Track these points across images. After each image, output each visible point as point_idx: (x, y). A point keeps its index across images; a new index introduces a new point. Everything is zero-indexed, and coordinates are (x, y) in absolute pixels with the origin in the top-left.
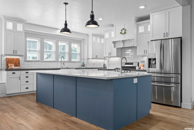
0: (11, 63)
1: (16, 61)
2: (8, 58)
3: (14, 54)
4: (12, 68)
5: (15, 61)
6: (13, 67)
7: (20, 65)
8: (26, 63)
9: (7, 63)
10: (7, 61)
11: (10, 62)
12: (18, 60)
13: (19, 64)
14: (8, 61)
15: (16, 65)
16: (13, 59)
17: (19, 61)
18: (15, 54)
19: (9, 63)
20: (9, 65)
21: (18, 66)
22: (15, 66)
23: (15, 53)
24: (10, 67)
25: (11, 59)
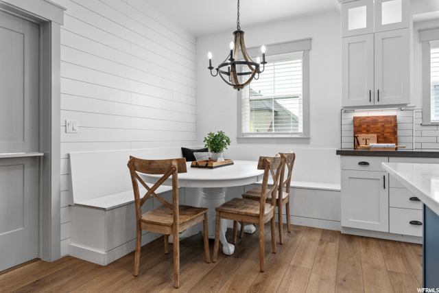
0: (368, 132)
1: (383, 126)
2: (358, 118)
3: (372, 104)
4: (369, 148)
5: (379, 125)
6: (373, 144)
7: (396, 139)
8: (427, 132)
9: (355, 132)
10: (354, 127)
11: (365, 129)
12: (391, 122)
13: (395, 133)
14: (360, 127)
15: (385, 138)
16: (375, 120)
17: (396, 126)
18: (377, 103)
19: (360, 132)
20: (361, 137)
21: (392, 142)
22: (378, 142)
23: (375, 98)
24: (362, 145)
25: (368, 120)
